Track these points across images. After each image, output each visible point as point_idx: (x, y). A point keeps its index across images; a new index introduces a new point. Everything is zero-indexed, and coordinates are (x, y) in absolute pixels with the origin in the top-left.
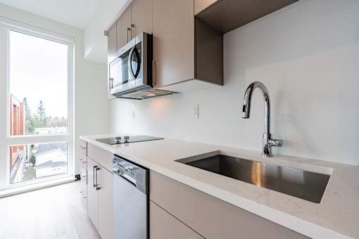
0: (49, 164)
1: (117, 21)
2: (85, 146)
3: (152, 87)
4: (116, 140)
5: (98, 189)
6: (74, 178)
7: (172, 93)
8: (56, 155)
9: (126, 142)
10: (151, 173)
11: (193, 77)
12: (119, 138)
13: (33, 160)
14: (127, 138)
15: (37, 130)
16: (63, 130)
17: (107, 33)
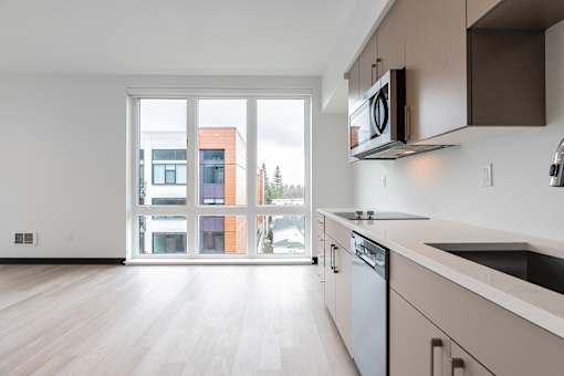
0: (284, 243)
1: (359, 58)
2: (322, 220)
3: (405, 142)
4: (357, 215)
5: (336, 272)
6: (310, 260)
7: (443, 147)
8: (291, 234)
9: (370, 218)
10: (392, 255)
11: (465, 124)
12: (360, 213)
13: (270, 237)
14: (371, 213)
15: (274, 201)
16: (300, 202)
17: (347, 76)
